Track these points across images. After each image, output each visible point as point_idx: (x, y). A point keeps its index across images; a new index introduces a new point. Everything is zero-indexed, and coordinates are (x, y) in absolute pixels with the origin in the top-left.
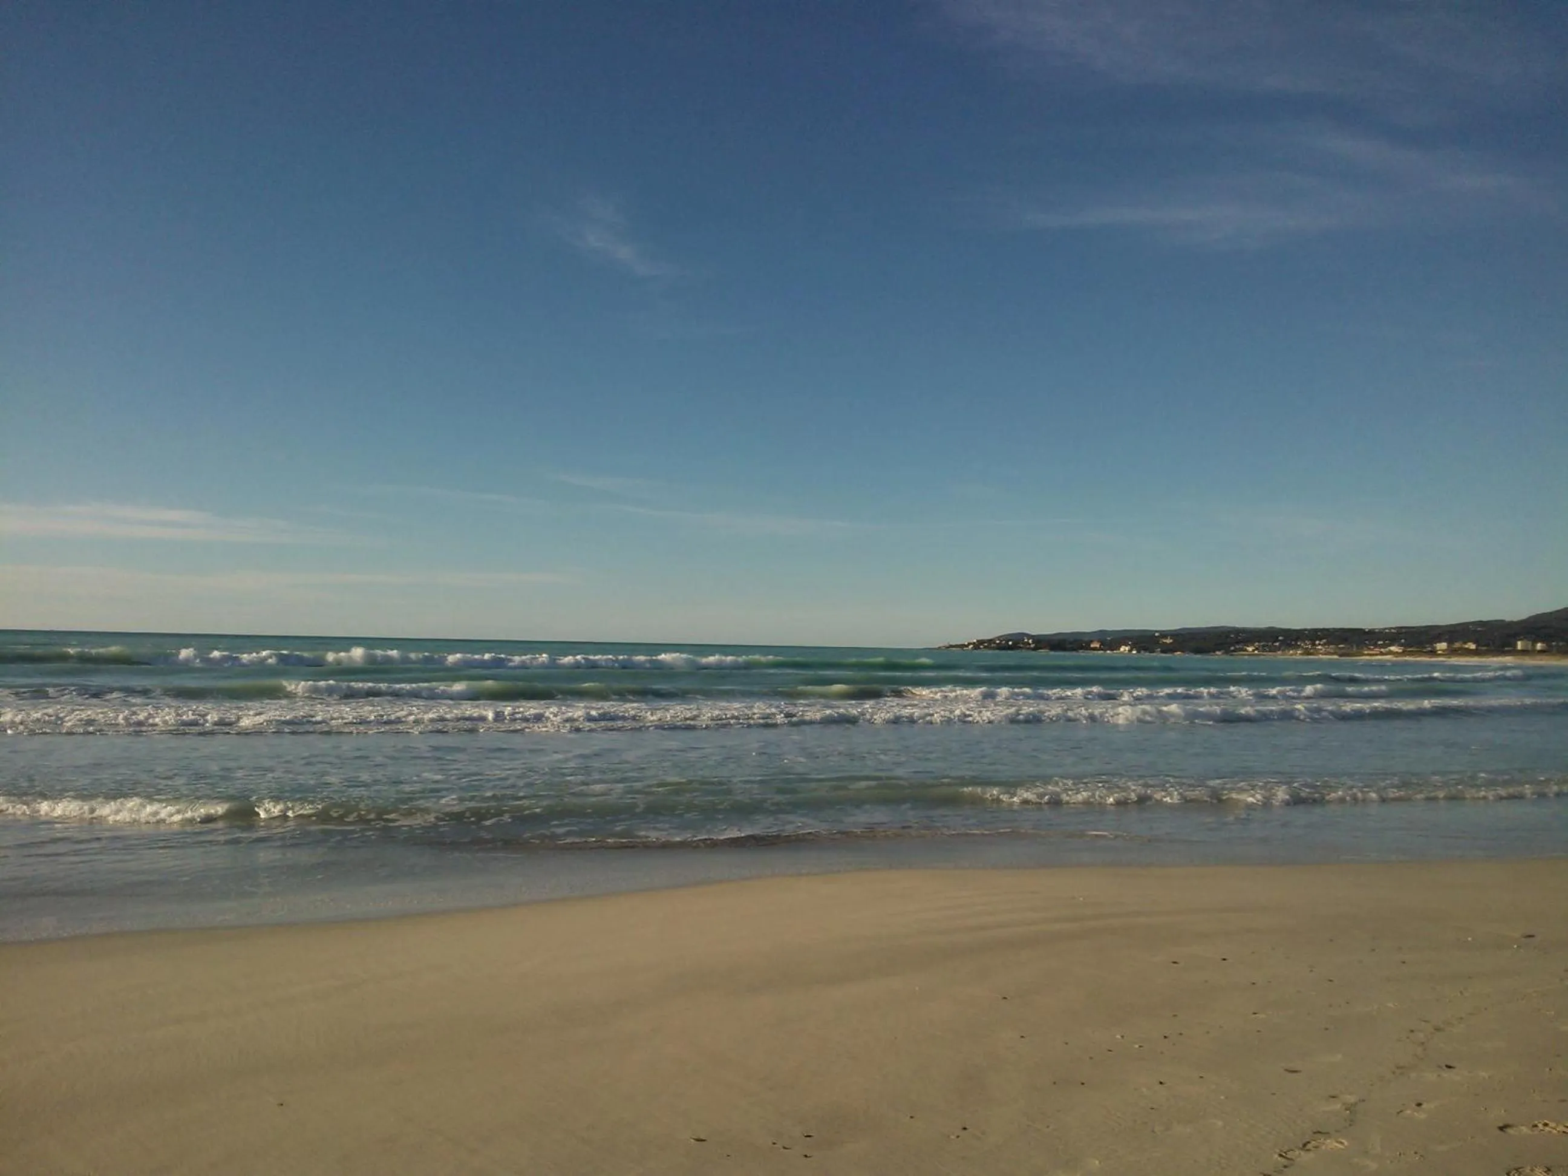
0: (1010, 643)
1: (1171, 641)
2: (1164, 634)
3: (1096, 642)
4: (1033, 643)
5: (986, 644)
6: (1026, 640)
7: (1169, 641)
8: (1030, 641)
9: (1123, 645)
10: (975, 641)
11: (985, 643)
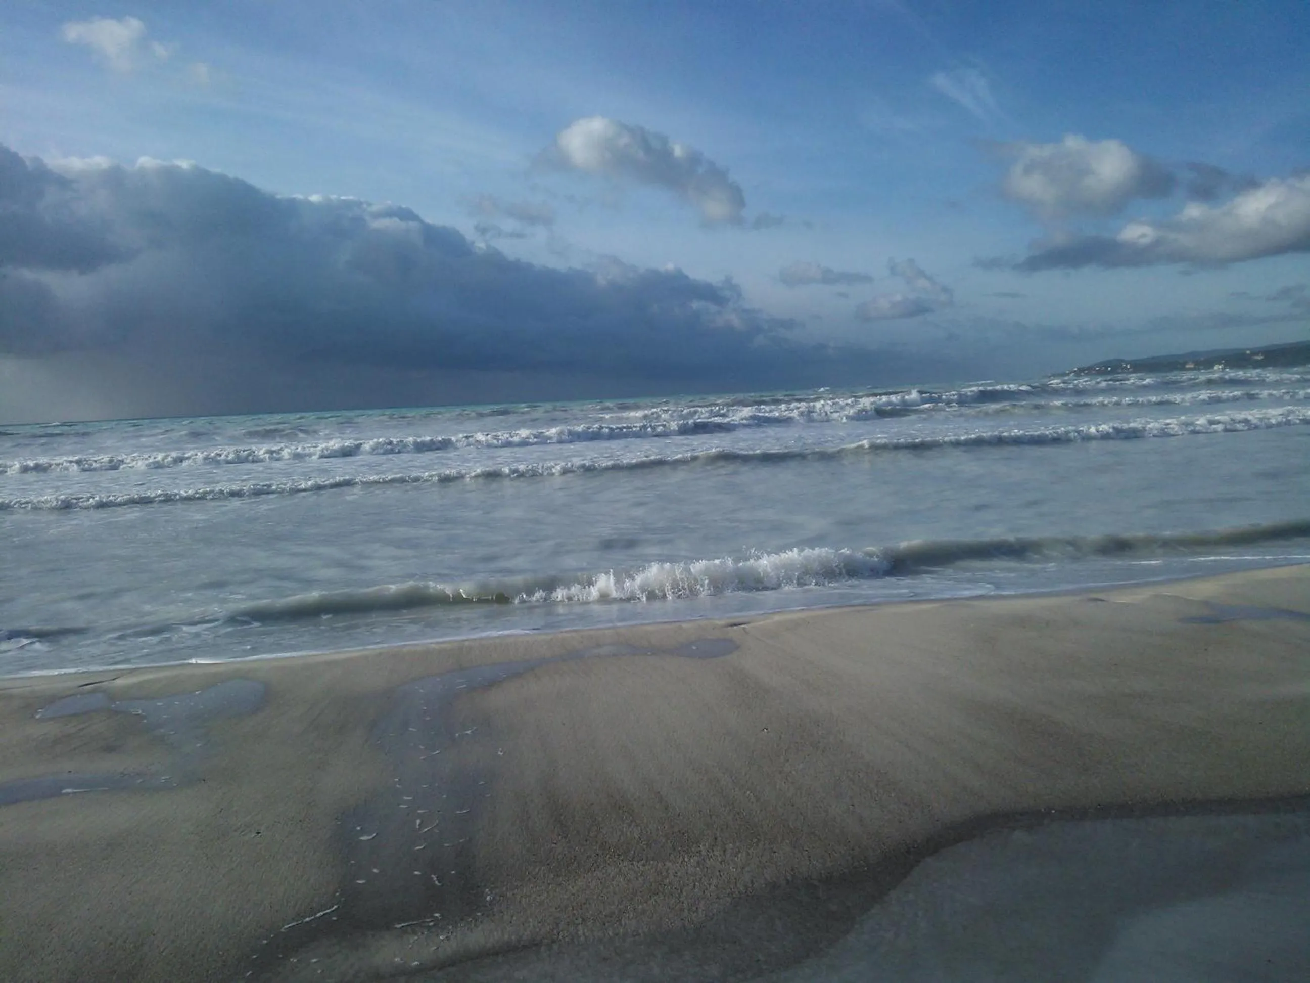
0: (1109, 369)
1: (1262, 357)
2: (1255, 352)
3: (1190, 363)
4: (1131, 367)
5: (1086, 372)
6: (1124, 365)
7: (1260, 358)
8: (1128, 367)
9: (1217, 364)
10: (1076, 369)
11: (1085, 370)
